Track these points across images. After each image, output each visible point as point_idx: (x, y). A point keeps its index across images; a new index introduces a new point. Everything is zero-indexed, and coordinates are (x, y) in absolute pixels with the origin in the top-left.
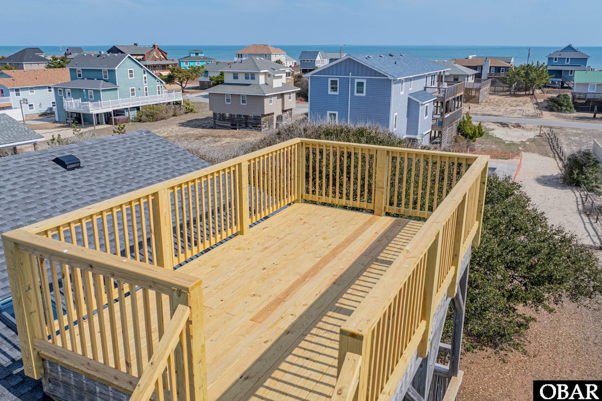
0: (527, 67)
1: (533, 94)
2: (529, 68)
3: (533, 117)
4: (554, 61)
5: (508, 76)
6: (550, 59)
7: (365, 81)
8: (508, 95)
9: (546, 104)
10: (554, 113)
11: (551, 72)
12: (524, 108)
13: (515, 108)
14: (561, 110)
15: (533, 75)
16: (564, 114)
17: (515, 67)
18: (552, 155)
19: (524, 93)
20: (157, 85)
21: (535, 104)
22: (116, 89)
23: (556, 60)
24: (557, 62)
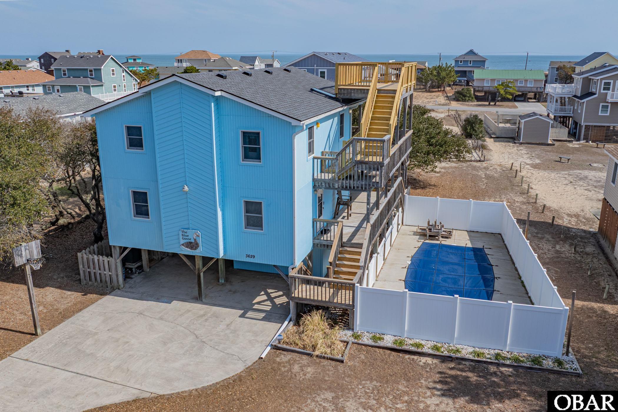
0: (438, 67)
1: (444, 90)
2: (439, 69)
3: (443, 105)
4: (460, 63)
5: (423, 75)
6: (457, 61)
7: (326, 71)
8: (424, 91)
9: (454, 97)
10: (460, 102)
11: (457, 72)
12: (437, 100)
13: (430, 100)
14: (465, 100)
15: (443, 74)
16: (467, 103)
17: (428, 67)
18: (456, 125)
19: (437, 90)
20: (133, 83)
21: (446, 97)
22: (102, 85)
23: (461, 63)
24: (462, 64)
